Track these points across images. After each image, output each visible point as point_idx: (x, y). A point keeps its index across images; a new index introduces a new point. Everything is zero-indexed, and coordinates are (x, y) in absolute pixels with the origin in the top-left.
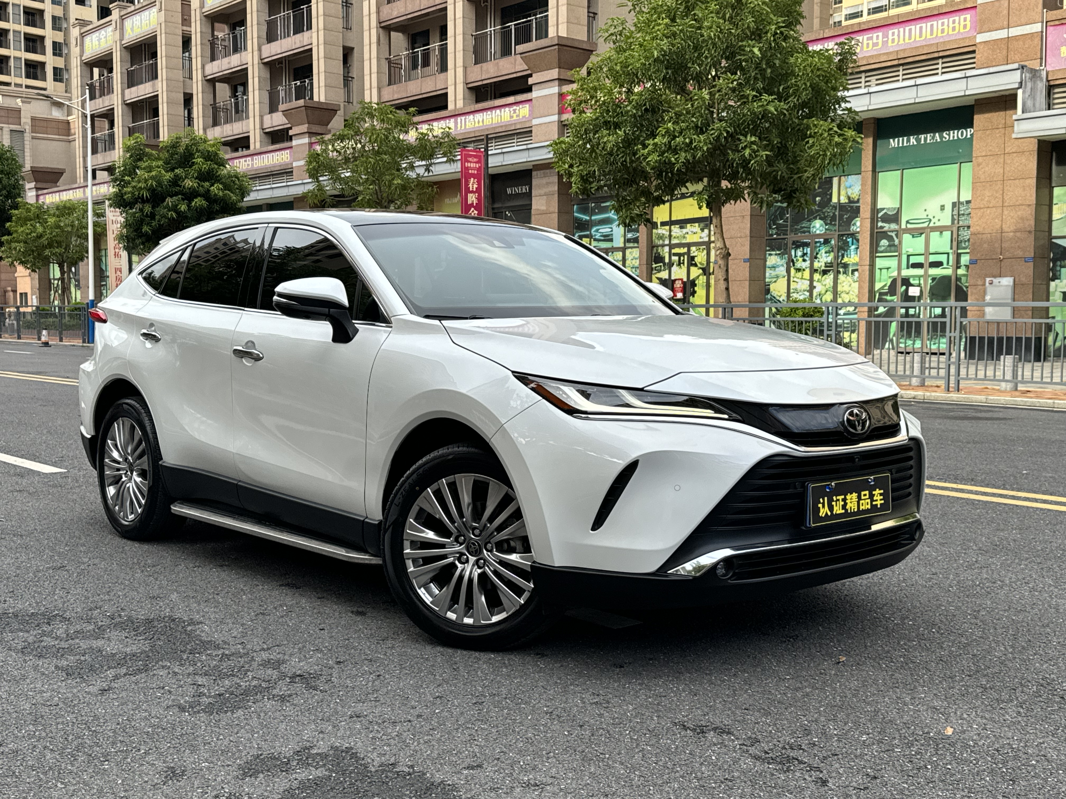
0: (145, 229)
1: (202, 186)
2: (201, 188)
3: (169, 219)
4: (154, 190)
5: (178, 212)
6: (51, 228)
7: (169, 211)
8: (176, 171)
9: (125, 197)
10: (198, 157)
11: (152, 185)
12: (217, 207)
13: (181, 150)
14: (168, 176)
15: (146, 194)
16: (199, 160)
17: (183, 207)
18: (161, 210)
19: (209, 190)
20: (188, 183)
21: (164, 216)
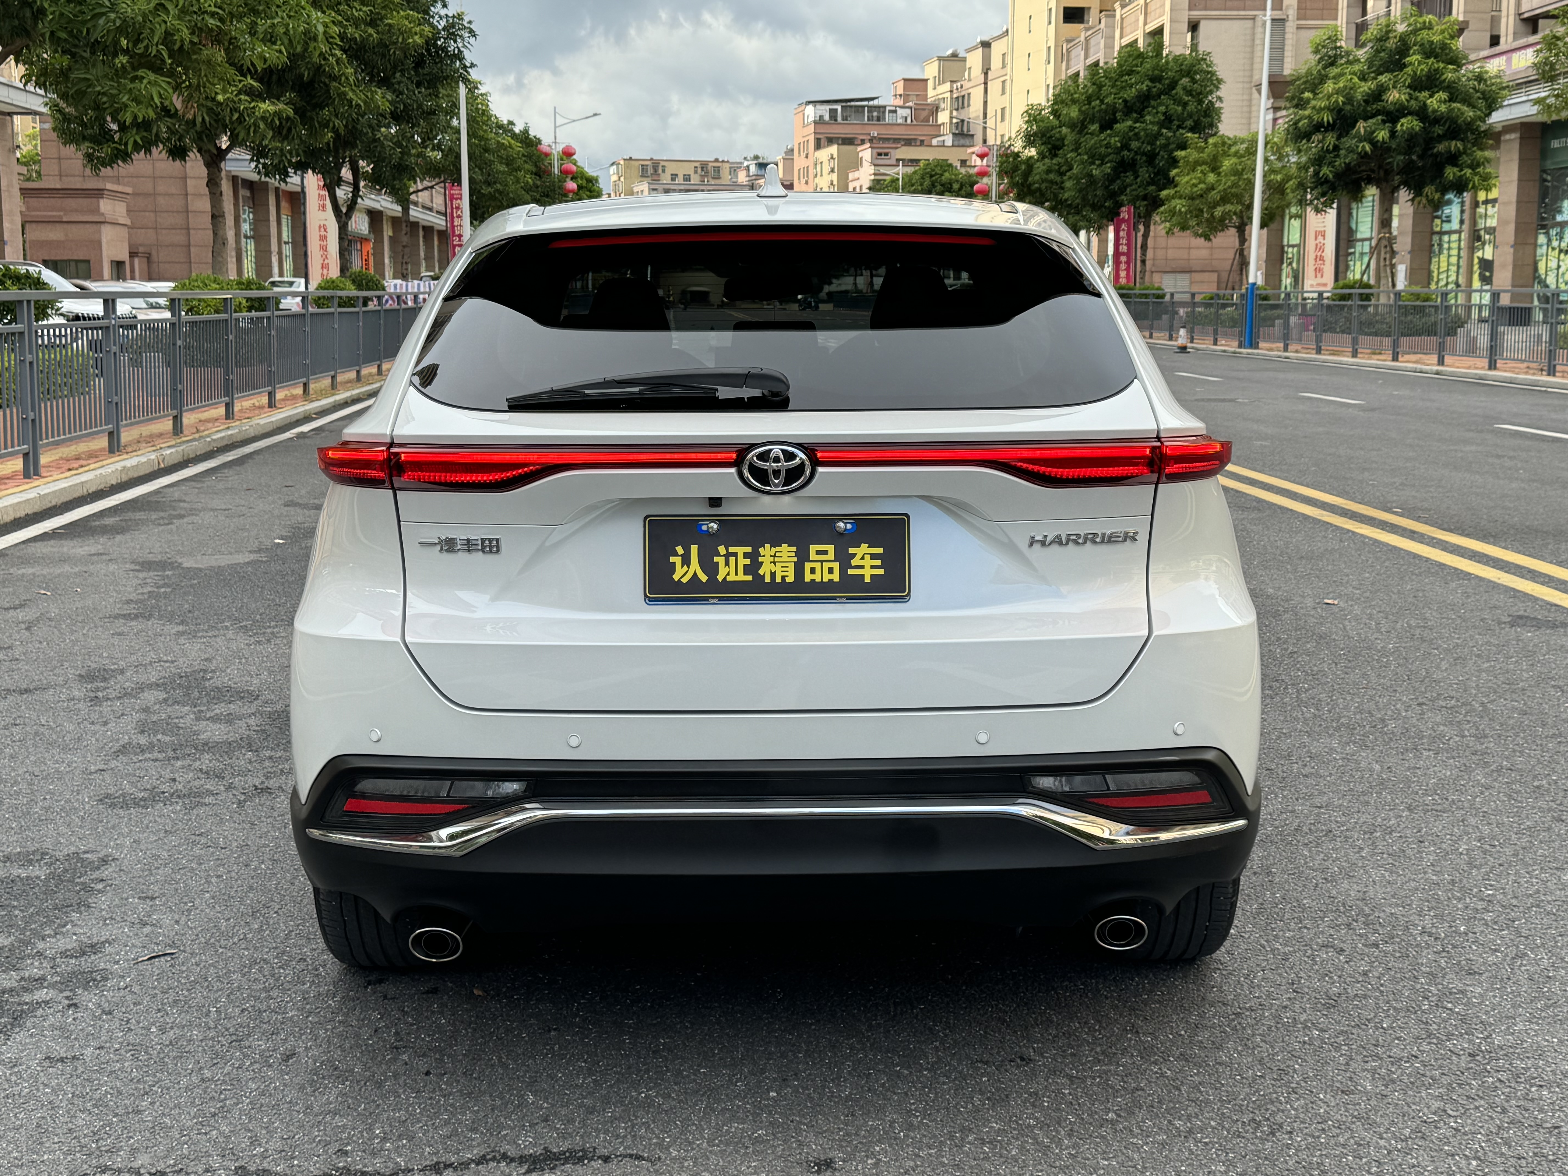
0: (1326, 171)
1: (1416, 99)
2: (1413, 102)
3: (1359, 154)
4: (1340, 110)
5: (1374, 143)
6: (1226, 175)
7: (1361, 141)
8: (1380, 78)
9: (1300, 124)
10: (1414, 54)
11: (1337, 101)
12: (1439, 130)
13: (1391, 44)
14: (1366, 87)
15: (1327, 117)
16: (1415, 57)
17: (1382, 135)
18: (1348, 142)
19: (1425, 104)
20: (1394, 96)
21: (1350, 150)
